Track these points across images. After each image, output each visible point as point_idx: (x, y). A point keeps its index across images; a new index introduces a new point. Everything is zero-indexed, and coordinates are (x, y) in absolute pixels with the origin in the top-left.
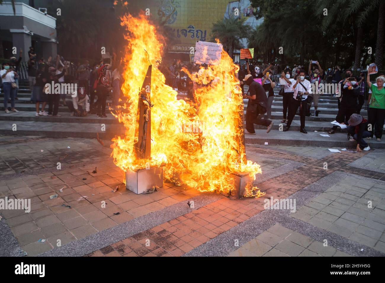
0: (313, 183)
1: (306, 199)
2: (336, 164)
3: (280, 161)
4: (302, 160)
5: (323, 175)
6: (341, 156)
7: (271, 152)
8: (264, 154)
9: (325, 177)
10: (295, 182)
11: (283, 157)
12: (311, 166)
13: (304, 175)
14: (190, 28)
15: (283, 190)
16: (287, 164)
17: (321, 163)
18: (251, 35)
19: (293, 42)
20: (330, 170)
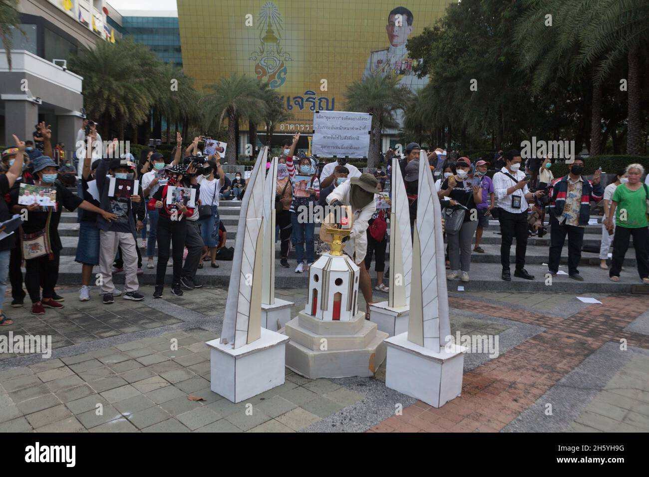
0: (573, 369)
1: (572, 406)
2: (601, 327)
3: (495, 323)
4: (535, 320)
5: (586, 352)
6: (605, 310)
7: (474, 305)
8: (463, 310)
9: (592, 356)
10: (538, 368)
11: (498, 314)
12: (557, 332)
13: (551, 353)
14: (310, 94)
15: (520, 386)
16: (510, 329)
17: (573, 327)
18: (409, 104)
19: (482, 114)
20: (596, 341)
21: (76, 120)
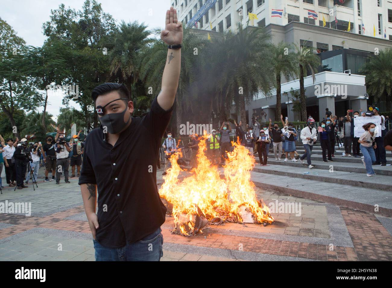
21: (361, 101)
